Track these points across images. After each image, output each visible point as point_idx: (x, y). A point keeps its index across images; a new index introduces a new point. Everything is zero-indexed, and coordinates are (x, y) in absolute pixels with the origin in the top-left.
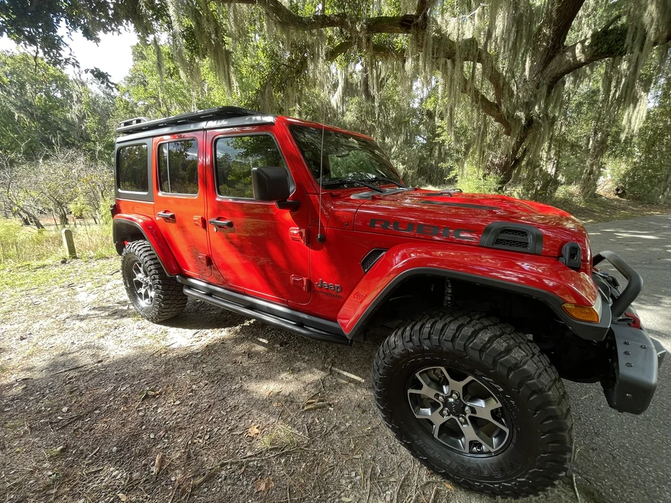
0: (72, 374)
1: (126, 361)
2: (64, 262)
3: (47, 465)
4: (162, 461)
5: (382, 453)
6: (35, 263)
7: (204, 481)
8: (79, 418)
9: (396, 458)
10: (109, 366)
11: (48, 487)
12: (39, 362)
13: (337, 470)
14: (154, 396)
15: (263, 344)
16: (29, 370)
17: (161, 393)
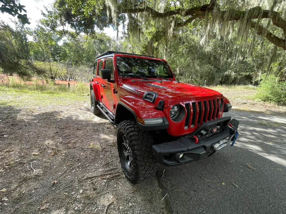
0: (70, 120)
1: (81, 121)
2: (88, 95)
3: (52, 134)
4: (70, 141)
5: (116, 162)
6: (82, 95)
7: (73, 148)
8: (63, 128)
9: (118, 164)
10: (77, 121)
11: (50, 137)
12: (66, 116)
13: (100, 159)
14: (79, 129)
15: (114, 127)
16: (64, 117)
17: (81, 129)
